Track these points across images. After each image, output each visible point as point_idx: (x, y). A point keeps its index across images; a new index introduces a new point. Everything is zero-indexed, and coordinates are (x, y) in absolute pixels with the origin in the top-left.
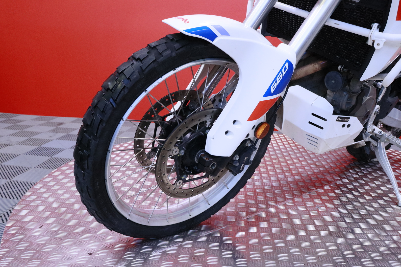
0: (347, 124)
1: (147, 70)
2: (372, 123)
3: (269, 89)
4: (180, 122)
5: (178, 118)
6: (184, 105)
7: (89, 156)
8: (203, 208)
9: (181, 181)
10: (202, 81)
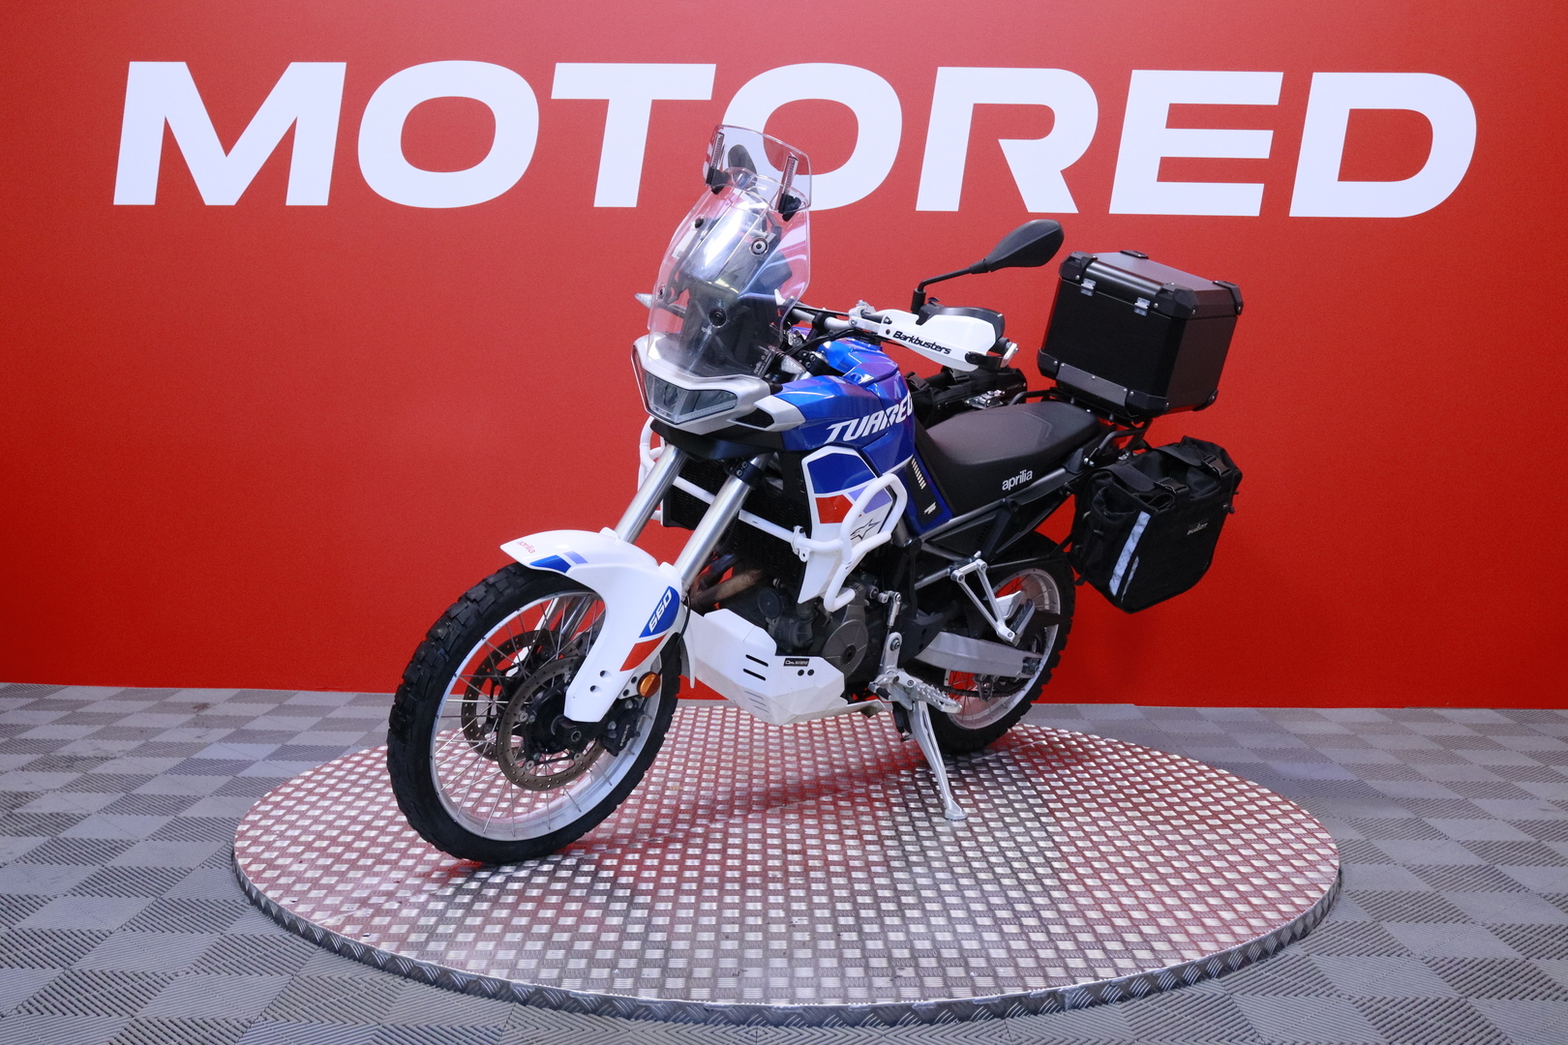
0: (806, 669)
1: (486, 614)
2: (895, 665)
3: (647, 626)
4: (528, 676)
5: (525, 672)
6: (533, 653)
7: (413, 722)
8: (570, 817)
9: (532, 762)
10: (556, 619)
